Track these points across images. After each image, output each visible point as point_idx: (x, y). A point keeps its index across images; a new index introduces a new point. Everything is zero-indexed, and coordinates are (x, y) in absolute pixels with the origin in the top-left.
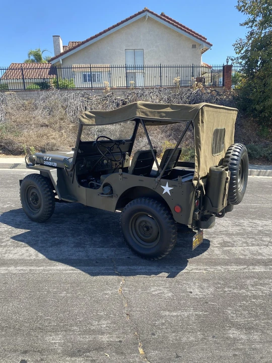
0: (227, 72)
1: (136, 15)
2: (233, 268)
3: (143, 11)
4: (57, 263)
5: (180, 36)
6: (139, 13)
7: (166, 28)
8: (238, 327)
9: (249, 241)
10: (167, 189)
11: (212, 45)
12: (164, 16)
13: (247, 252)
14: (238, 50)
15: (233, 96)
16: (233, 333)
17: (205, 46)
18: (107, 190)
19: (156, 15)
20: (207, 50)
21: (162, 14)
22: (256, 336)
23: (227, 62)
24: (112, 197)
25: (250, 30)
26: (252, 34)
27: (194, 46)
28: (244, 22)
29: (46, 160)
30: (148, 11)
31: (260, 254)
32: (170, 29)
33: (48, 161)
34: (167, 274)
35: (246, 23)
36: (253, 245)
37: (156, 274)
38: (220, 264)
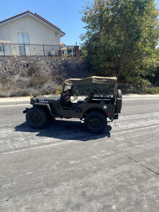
0: (77, 49)
1: (22, 14)
2: (124, 132)
3: (27, 12)
4: (68, 140)
5: (48, 27)
6: (25, 13)
7: (41, 22)
8: (137, 144)
9: (122, 123)
10: (105, 107)
11: (65, 34)
12: (37, 15)
13: (124, 127)
14: (82, 39)
15: (82, 62)
16: (137, 146)
17: (62, 34)
18: (79, 110)
19: (32, 14)
20: (63, 36)
21: (35, 14)
22: (143, 145)
23: (76, 44)
24: (81, 112)
25: (87, 30)
26: (88, 32)
27: (56, 34)
28: (85, 26)
29: (40, 100)
30: (30, 12)
31: (128, 127)
32: (42, 23)
33: (42, 100)
34: (107, 137)
35: (86, 27)
36: (124, 125)
37: (104, 137)
38: (119, 131)
